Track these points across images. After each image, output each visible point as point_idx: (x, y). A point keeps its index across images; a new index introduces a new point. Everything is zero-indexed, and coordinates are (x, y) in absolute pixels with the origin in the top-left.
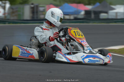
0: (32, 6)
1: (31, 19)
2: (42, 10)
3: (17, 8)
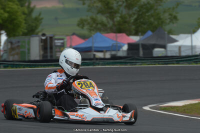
0: (44, 38)
1: (41, 58)
2: (59, 44)
3: (19, 42)
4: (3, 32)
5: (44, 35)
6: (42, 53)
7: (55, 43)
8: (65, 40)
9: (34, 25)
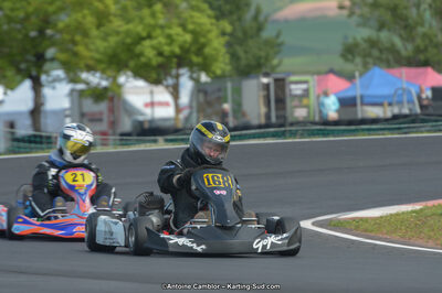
0: (265, 81)
1: (263, 121)
2: (299, 92)
3: (219, 90)
4: (183, 71)
5: (266, 75)
6: (263, 110)
7: (290, 90)
8: (311, 84)
9: (263, 54)
